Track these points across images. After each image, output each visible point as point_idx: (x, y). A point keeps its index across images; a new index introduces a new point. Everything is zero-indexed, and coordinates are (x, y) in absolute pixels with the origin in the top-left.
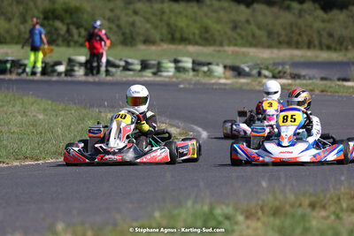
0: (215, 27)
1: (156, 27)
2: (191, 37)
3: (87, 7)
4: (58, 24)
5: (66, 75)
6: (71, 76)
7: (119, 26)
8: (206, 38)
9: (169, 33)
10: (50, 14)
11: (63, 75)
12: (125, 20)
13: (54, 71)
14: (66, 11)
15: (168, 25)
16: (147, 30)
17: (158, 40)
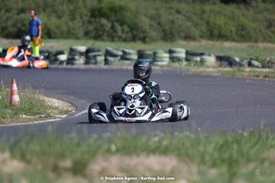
0: (251, 25)
1: (196, 25)
2: (228, 33)
3: (132, 6)
5: (68, 63)
6: (73, 64)
7: (159, 24)
8: (243, 35)
9: (208, 30)
10: (97, 13)
11: (65, 63)
12: (165, 17)
13: (56, 60)
14: (111, 9)
15: (208, 23)
16: (188, 27)
17: (198, 36)
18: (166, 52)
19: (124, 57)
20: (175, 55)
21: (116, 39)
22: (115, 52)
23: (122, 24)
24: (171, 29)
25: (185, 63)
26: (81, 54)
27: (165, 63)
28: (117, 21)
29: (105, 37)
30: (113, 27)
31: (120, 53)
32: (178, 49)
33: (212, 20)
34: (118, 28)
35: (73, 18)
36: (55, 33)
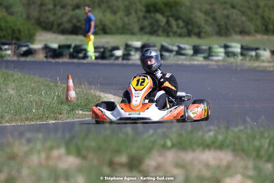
1: (251, 20)
4: (159, 16)
5: (123, 59)
6: (128, 59)
7: (214, 19)
9: (263, 25)
10: (152, 8)
11: (120, 59)
12: (220, 12)
13: (112, 55)
14: (166, 5)
15: (263, 18)
16: (243, 22)
17: (253, 31)
18: (221, 47)
19: (180, 52)
20: (230, 50)
21: (171, 34)
22: (170, 47)
23: (176, 19)
24: (226, 23)
25: (240, 58)
26: (137, 49)
27: (220, 58)
28: (172, 16)
29: (160, 32)
30: (168, 22)
31: (175, 48)
32: (233, 44)
33: (266, 14)
34: (173, 23)
35: (128, 14)
36: (110, 29)
